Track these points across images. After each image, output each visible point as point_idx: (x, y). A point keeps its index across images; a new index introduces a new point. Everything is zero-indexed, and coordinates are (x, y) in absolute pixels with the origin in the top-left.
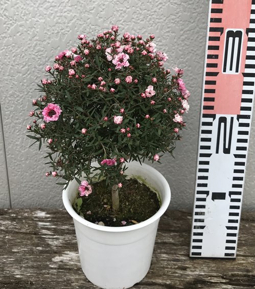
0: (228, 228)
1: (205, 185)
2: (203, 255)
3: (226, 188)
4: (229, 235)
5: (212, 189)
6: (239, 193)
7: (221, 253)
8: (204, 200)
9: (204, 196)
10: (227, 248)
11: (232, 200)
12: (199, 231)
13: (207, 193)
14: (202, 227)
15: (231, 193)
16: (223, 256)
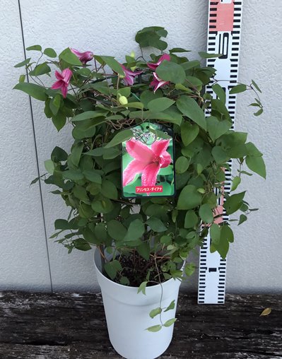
0: (219, 287)
1: (205, 264)
2: (205, 303)
3: (217, 265)
4: (219, 291)
5: (209, 265)
6: (224, 268)
7: (215, 301)
8: (204, 272)
9: (204, 270)
10: (219, 298)
11: (221, 272)
12: (202, 289)
13: (206, 268)
14: (204, 287)
15: (219, 268)
16: (217, 303)
